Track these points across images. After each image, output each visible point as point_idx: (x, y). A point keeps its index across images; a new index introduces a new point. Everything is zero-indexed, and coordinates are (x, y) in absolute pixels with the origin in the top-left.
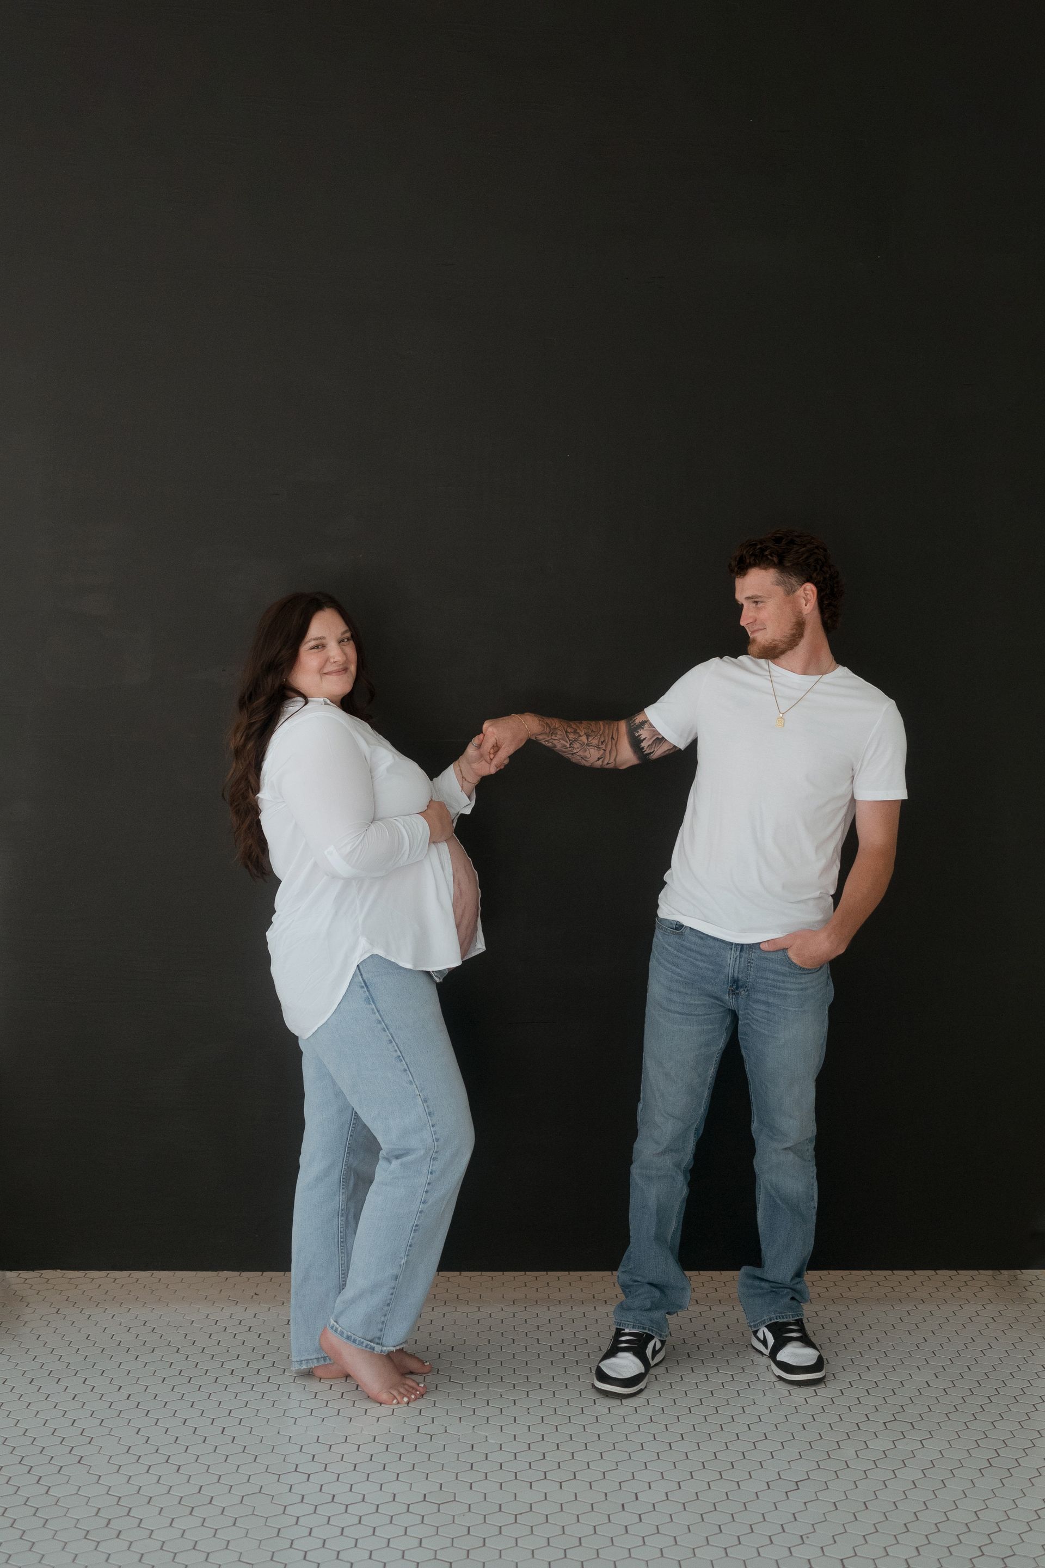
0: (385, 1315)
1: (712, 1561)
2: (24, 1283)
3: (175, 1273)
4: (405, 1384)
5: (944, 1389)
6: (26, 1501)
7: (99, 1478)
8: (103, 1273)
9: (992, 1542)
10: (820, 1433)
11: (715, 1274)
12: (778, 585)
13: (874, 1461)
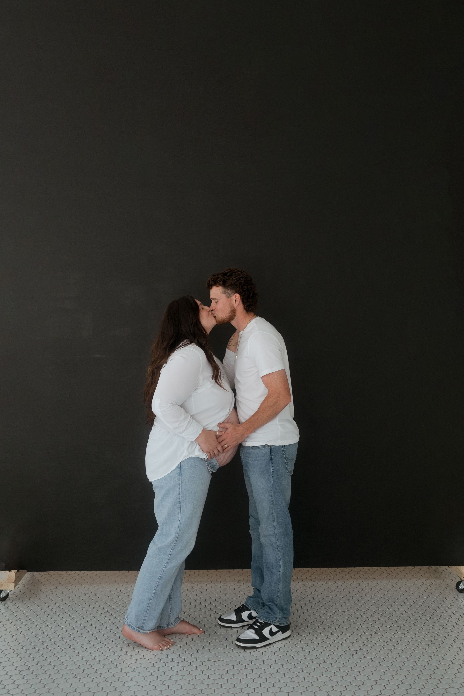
0: (145, 617)
1: (324, 682)
2: (42, 576)
3: (102, 572)
4: (164, 640)
5: (412, 613)
6: (50, 663)
7: (78, 653)
8: (73, 572)
9: (435, 673)
10: (364, 632)
11: (318, 569)
12: (223, 294)
13: (386, 642)
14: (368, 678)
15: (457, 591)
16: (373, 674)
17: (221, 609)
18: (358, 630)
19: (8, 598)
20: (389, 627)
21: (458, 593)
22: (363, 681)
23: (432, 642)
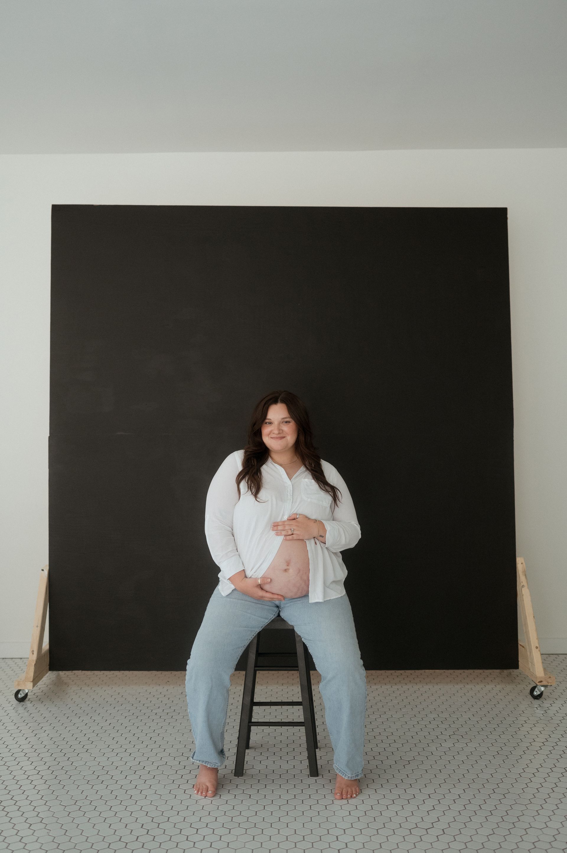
5: (477, 721)
10: (419, 740)
13: (444, 752)
14: (420, 791)
15: (531, 697)
16: (426, 787)
17: (259, 714)
18: (413, 738)
19: (27, 699)
20: (449, 736)
21: (532, 699)
22: (414, 794)
23: (498, 753)
